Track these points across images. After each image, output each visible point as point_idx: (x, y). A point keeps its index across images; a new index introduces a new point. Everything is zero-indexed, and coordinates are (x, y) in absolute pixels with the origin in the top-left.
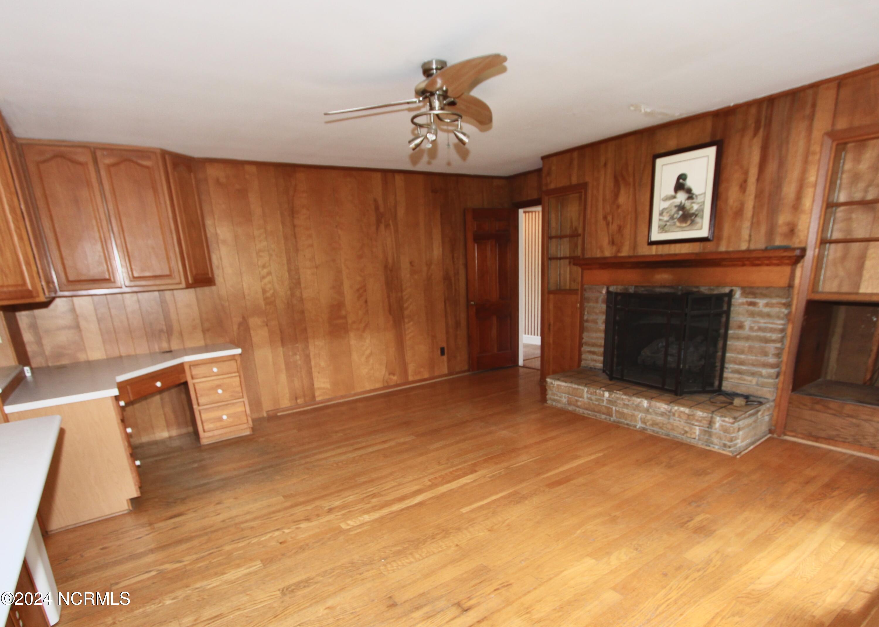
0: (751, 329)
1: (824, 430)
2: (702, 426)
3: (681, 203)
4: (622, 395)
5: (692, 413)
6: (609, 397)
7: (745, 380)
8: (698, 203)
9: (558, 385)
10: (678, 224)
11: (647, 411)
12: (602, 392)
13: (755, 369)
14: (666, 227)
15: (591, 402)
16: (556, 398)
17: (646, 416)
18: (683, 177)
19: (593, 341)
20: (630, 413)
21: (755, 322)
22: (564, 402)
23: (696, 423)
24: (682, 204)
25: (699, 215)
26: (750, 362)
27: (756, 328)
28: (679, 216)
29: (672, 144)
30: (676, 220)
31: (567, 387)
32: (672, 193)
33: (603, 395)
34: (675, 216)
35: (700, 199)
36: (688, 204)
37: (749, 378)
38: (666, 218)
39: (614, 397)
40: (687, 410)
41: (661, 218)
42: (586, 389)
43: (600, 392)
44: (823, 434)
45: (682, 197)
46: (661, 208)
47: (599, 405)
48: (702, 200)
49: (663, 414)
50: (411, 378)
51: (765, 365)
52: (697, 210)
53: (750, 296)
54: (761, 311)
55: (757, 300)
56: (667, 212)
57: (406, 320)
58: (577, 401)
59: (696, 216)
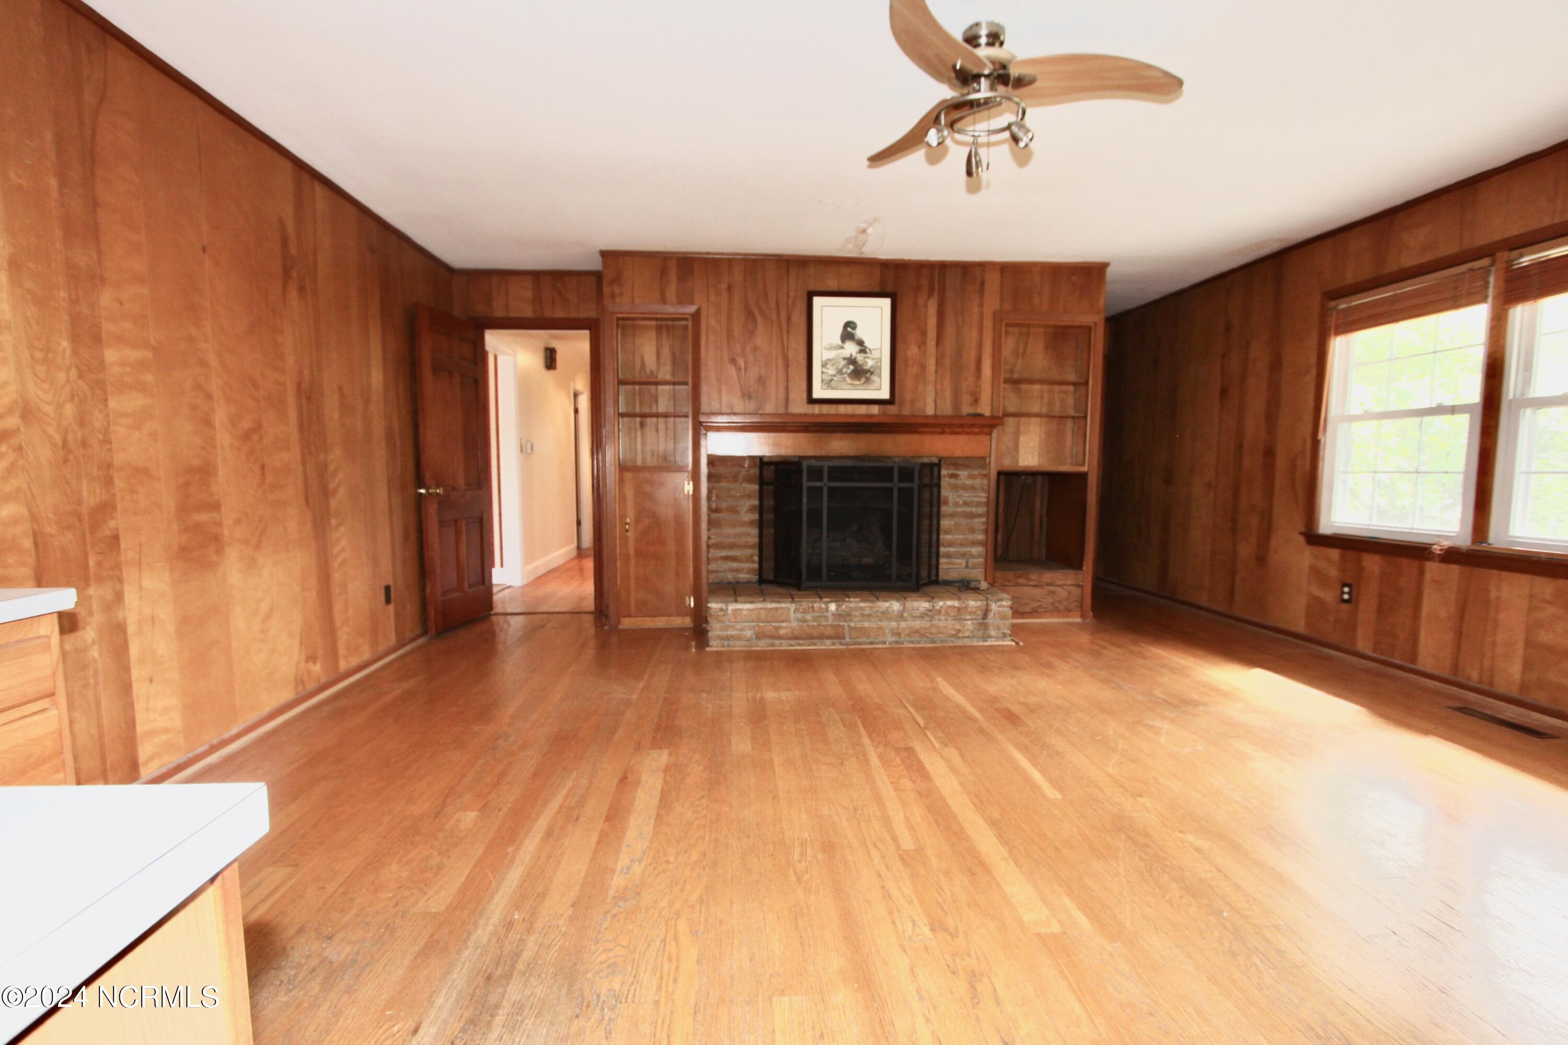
0: (956, 504)
1: (1028, 604)
2: (975, 619)
3: (851, 355)
4: (860, 602)
5: (964, 605)
6: (837, 609)
7: (954, 564)
8: (874, 359)
9: (735, 611)
10: (848, 380)
11: (901, 617)
12: (823, 606)
13: (964, 549)
14: (832, 382)
15: (805, 624)
16: (730, 632)
17: (898, 625)
18: (852, 325)
19: (731, 540)
20: (875, 626)
21: (959, 496)
22: (749, 635)
23: (968, 617)
24: (853, 358)
25: (875, 372)
26: (959, 541)
27: (961, 502)
28: (849, 371)
29: (833, 285)
30: (845, 376)
31: (754, 610)
32: (839, 342)
33: (827, 609)
34: (844, 370)
35: (876, 354)
36: (860, 358)
37: (958, 561)
38: (831, 371)
39: (846, 608)
40: (956, 603)
41: (824, 370)
42: (792, 607)
43: (821, 606)
44: (1027, 609)
45: (851, 349)
46: (824, 359)
47: (819, 625)
48: (878, 356)
49: (922, 616)
50: (343, 665)
51: (974, 543)
52: (872, 367)
53: (951, 467)
54: (964, 484)
55: (960, 472)
56: (833, 365)
57: (334, 522)
58: (777, 629)
59: (872, 373)
